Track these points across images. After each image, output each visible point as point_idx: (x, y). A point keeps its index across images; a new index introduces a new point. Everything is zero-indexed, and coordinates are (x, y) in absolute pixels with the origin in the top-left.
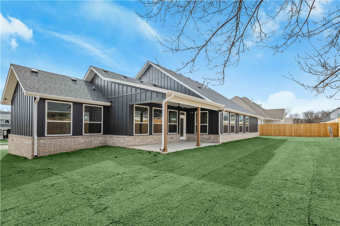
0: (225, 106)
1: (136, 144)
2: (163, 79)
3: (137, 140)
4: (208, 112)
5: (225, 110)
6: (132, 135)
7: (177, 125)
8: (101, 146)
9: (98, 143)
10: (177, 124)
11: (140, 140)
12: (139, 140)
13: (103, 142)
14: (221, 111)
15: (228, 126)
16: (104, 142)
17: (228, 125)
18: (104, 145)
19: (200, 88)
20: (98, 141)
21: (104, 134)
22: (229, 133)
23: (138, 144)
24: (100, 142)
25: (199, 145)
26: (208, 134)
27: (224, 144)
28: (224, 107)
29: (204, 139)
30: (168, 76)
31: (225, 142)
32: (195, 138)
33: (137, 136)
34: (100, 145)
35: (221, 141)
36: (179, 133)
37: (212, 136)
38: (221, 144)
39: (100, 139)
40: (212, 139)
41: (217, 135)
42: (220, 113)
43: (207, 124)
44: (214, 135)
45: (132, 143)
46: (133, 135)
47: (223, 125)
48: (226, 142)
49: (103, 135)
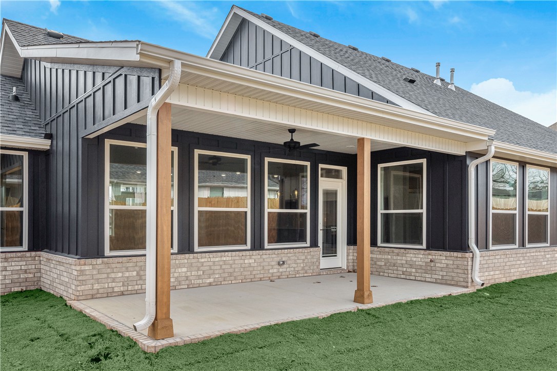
0: (492, 132)
1: (116, 289)
2: (277, 61)
3: (120, 275)
4: (424, 161)
5: (493, 150)
6: (99, 254)
7: (306, 214)
8: (17, 292)
9: (7, 281)
10: (308, 211)
11: (135, 273)
12: (127, 274)
13: (26, 276)
14: (476, 155)
15: (514, 215)
16: (31, 276)
17: (517, 212)
18: (32, 288)
19: (412, 81)
20: (7, 273)
21: (30, 249)
22: (523, 245)
23: (122, 289)
24: (16, 276)
25: (363, 296)
26: (428, 248)
27: (496, 289)
28: (491, 139)
29: (411, 266)
30: (292, 48)
31: (498, 281)
32: (379, 263)
33: (120, 259)
34: (16, 289)
35: (478, 280)
36: (314, 244)
37: (443, 258)
38: (478, 290)
39: (16, 265)
40: (442, 269)
41: (460, 254)
42: (472, 165)
43: (424, 211)
44: (448, 253)
45: (96, 286)
46: (103, 256)
47: (491, 211)
48: (503, 280)
49: (28, 254)
